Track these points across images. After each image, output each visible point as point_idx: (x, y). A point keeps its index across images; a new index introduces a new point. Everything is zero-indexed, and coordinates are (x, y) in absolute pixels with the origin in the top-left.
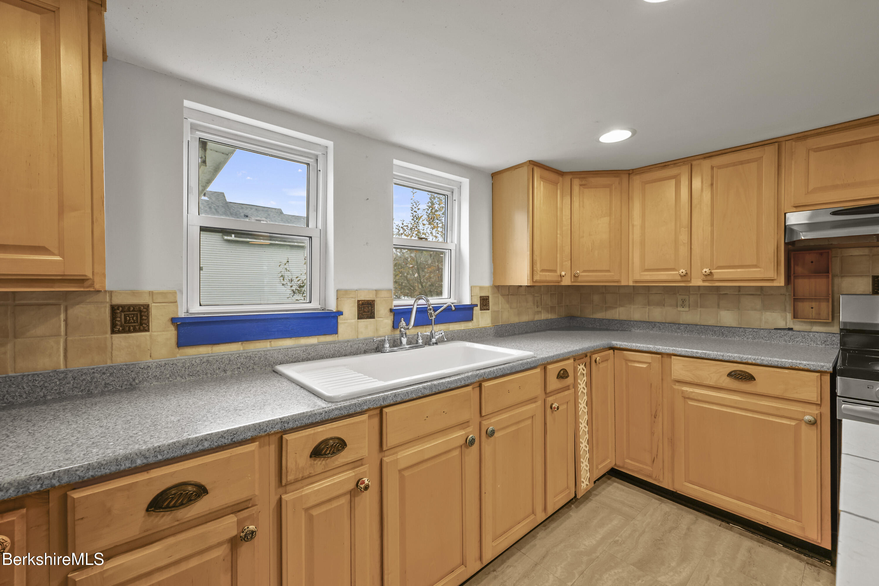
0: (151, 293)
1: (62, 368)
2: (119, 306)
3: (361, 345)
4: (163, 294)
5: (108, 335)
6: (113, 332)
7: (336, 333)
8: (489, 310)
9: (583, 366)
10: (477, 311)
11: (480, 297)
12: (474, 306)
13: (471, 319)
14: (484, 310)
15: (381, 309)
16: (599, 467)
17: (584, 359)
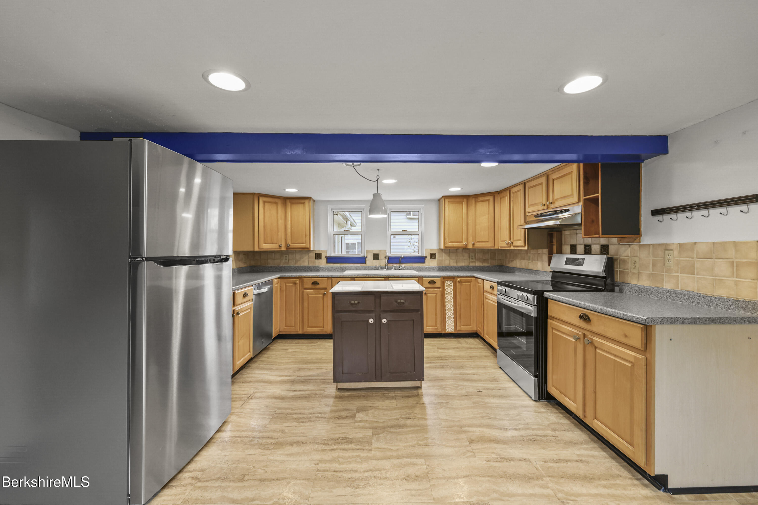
0: (322, 251)
1: (308, 266)
2: (317, 254)
3: (374, 268)
4: (324, 251)
5: (315, 260)
7: (365, 263)
8: (436, 259)
9: (451, 282)
10: (428, 259)
11: (430, 254)
12: (426, 257)
13: (424, 262)
14: (433, 259)
15: (382, 257)
16: (462, 327)
17: (452, 279)
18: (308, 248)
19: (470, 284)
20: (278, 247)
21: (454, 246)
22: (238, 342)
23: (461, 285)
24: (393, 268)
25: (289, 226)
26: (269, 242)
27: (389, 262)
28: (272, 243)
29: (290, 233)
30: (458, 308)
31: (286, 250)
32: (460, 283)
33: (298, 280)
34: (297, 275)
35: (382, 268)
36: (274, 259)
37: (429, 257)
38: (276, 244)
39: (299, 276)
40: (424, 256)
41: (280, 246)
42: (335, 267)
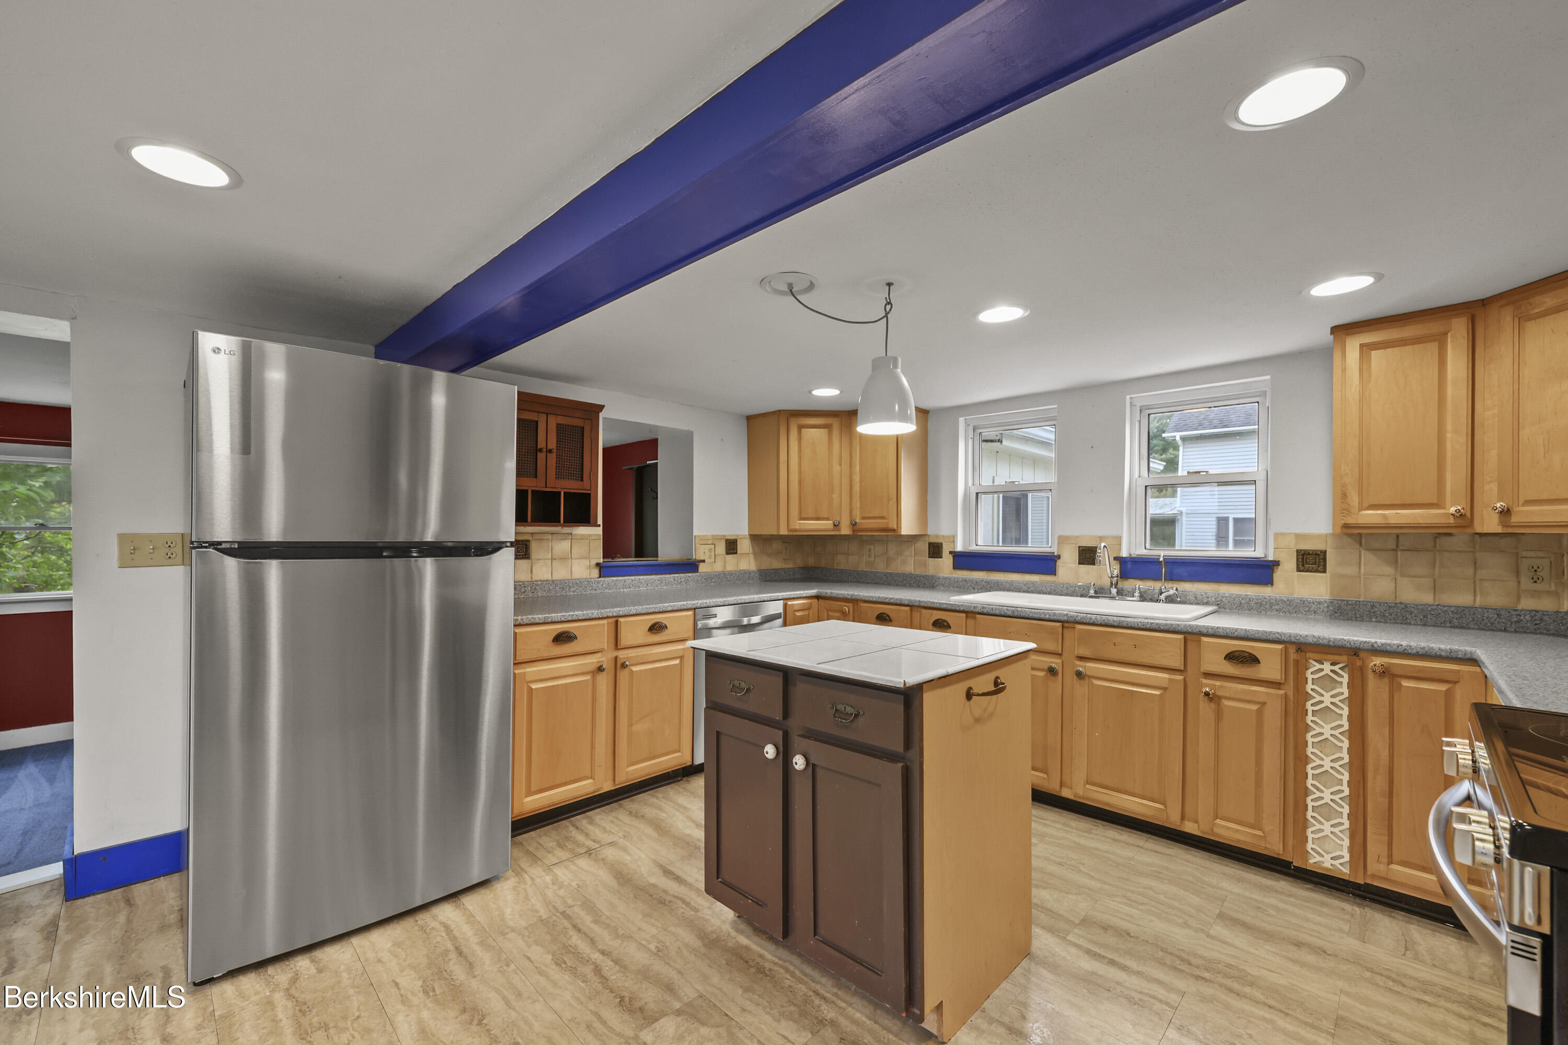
0: (943, 536)
1: (913, 573)
2: (932, 543)
3: (1077, 589)
4: (948, 537)
5: (928, 558)
6: (929, 557)
7: (1055, 574)
8: (1324, 571)
9: (1336, 668)
10: (1287, 572)
11: (1298, 551)
12: (1276, 563)
13: (1269, 582)
14: (1307, 571)
15: (1104, 556)
16: (1394, 867)
17: (1345, 658)
18: (894, 530)
19: (1448, 694)
20: (832, 527)
21: (1393, 521)
22: (630, 725)
23: (1394, 688)
24: (1137, 594)
25: (857, 478)
26: (811, 515)
27: (1124, 575)
28: (818, 519)
29: (858, 495)
30: (1376, 783)
31: (851, 533)
32: (1386, 680)
33: (850, 605)
34: (849, 593)
35: (1100, 593)
36: (848, 554)
37: (1289, 565)
38: (828, 519)
39: (852, 595)
40: (1271, 558)
41: (836, 526)
42: (971, 581)
